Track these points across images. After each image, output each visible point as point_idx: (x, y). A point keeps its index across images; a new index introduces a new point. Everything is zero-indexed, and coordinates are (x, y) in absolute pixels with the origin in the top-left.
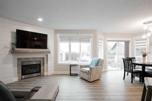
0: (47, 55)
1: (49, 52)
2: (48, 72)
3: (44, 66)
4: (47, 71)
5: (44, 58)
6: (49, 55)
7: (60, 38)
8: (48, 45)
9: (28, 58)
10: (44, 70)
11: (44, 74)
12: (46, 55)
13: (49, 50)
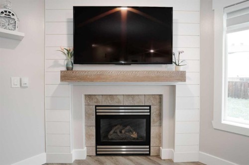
0: (174, 87)
1: (182, 77)
2: (174, 148)
3: (160, 125)
4: (172, 145)
5: (161, 96)
6: (179, 86)
7: (229, 14)
8: (174, 50)
9: (111, 96)
10: (160, 137)
11: (159, 150)
12: (168, 88)
13: (181, 69)
